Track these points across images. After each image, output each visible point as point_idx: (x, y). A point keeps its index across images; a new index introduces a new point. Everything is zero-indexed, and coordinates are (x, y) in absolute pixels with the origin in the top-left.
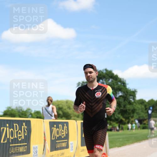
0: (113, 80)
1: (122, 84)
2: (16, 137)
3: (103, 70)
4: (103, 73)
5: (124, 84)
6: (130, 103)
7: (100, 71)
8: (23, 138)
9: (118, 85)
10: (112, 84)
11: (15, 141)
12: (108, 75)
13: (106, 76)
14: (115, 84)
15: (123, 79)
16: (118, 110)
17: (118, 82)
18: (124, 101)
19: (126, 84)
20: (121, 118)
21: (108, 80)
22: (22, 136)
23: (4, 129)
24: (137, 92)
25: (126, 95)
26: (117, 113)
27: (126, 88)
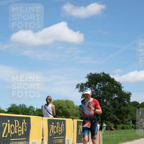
0: (109, 83)
1: (118, 87)
2: (16, 132)
3: (101, 74)
4: (100, 76)
6: (125, 105)
7: (98, 74)
8: (23, 133)
9: (114, 88)
10: (109, 87)
11: (15, 136)
12: (105, 78)
13: (103, 79)
14: (111, 87)
15: (119, 83)
16: (113, 110)
17: (114, 85)
18: (119, 103)
19: (121, 87)
20: (116, 118)
21: (105, 83)
22: (21, 132)
23: (5, 125)
24: (131, 95)
25: (121, 97)
26: (112, 113)
27: (121, 91)
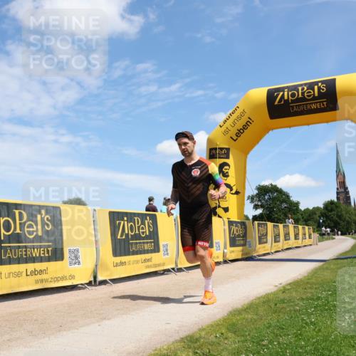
5: (288, 197)
